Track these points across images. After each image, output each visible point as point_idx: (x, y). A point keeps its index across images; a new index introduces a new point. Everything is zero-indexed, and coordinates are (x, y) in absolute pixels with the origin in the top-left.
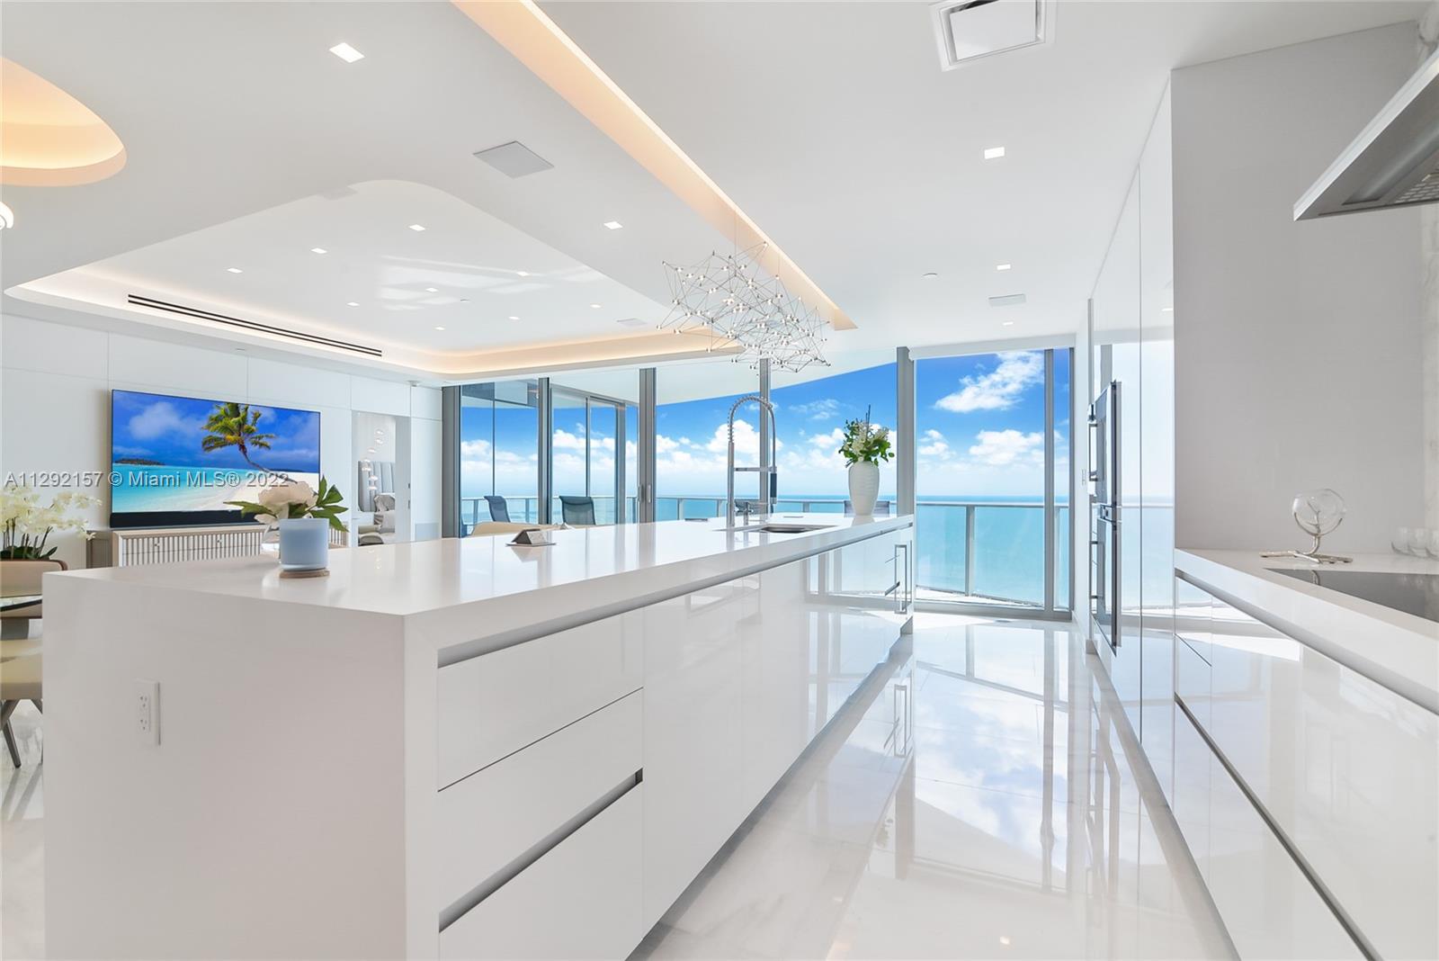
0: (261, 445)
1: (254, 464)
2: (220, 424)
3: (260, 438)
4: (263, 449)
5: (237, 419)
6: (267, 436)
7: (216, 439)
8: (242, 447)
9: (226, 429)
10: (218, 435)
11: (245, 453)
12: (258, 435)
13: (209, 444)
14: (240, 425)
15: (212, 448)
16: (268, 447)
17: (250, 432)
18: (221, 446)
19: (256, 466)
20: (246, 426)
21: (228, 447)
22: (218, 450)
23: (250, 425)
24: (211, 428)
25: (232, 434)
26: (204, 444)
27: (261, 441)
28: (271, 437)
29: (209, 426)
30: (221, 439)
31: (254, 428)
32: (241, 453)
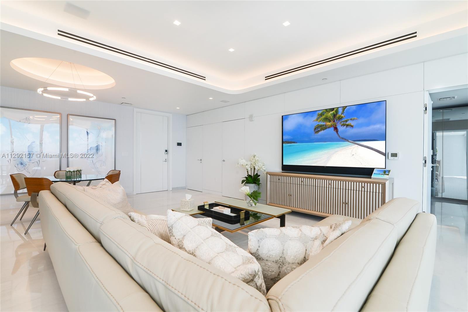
0: (347, 125)
1: (343, 138)
2: (323, 117)
3: (346, 121)
4: (348, 128)
5: (332, 112)
6: (351, 119)
7: (321, 126)
8: (336, 129)
9: (327, 119)
10: (322, 123)
11: (337, 132)
12: (345, 119)
13: (318, 129)
14: (334, 116)
15: (319, 131)
16: (352, 126)
17: (340, 118)
18: (324, 130)
19: (345, 139)
20: (338, 116)
21: (327, 129)
22: (322, 132)
23: (340, 114)
24: (319, 120)
25: (330, 121)
26: (315, 129)
27: (347, 123)
28: (354, 119)
29: (317, 119)
30: (323, 125)
31: (343, 115)
32: (335, 132)
